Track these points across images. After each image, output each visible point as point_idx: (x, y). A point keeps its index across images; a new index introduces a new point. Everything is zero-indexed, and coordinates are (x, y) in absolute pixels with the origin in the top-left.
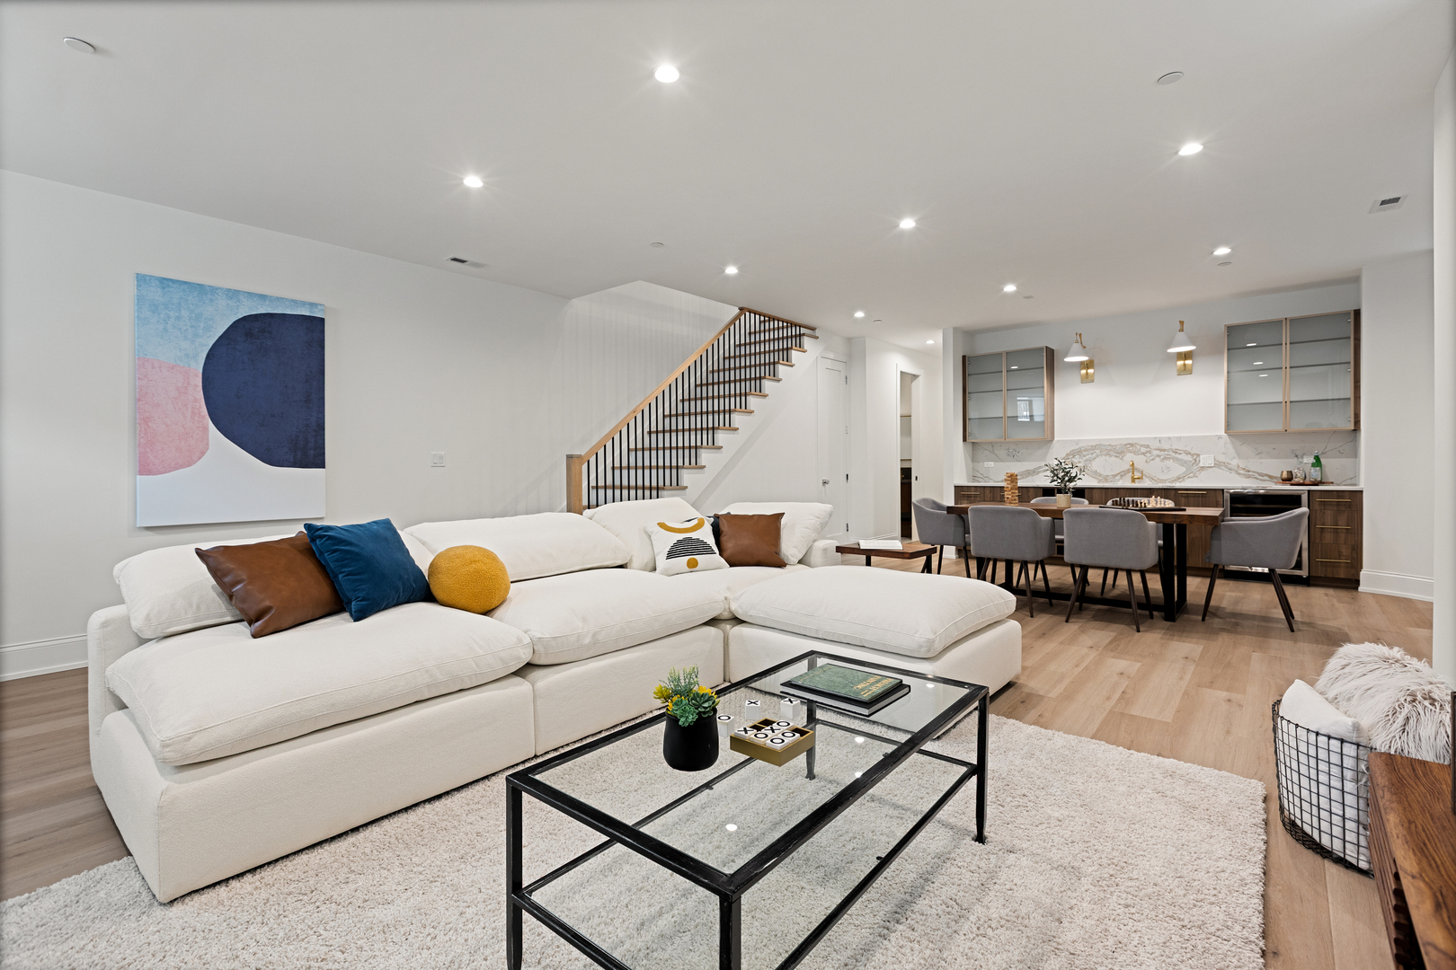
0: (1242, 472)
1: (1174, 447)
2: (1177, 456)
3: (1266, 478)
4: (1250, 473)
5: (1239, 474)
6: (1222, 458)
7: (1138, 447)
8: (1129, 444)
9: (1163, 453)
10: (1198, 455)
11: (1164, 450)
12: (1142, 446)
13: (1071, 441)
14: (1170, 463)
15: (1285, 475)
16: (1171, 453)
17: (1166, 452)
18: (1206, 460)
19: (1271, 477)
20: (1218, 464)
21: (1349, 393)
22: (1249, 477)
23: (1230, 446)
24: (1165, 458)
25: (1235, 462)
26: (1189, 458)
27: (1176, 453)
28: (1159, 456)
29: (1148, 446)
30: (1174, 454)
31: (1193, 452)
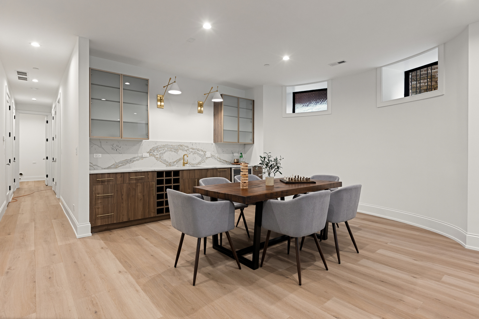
0: (219, 159)
1: (197, 148)
2: (199, 152)
3: (225, 162)
4: (221, 160)
5: (218, 160)
6: (213, 154)
7: (184, 147)
8: (180, 145)
9: (193, 150)
10: (206, 152)
11: (194, 149)
12: (185, 146)
13: (153, 141)
14: (196, 155)
15: (236, 161)
16: (196, 151)
17: (195, 150)
18: (208, 154)
19: (226, 161)
20: (212, 156)
21: (251, 130)
22: (220, 162)
23: (215, 148)
24: (194, 153)
25: (217, 155)
26: (202, 153)
27: (198, 150)
28: (192, 152)
29: (187, 147)
30: (197, 151)
31: (204, 150)
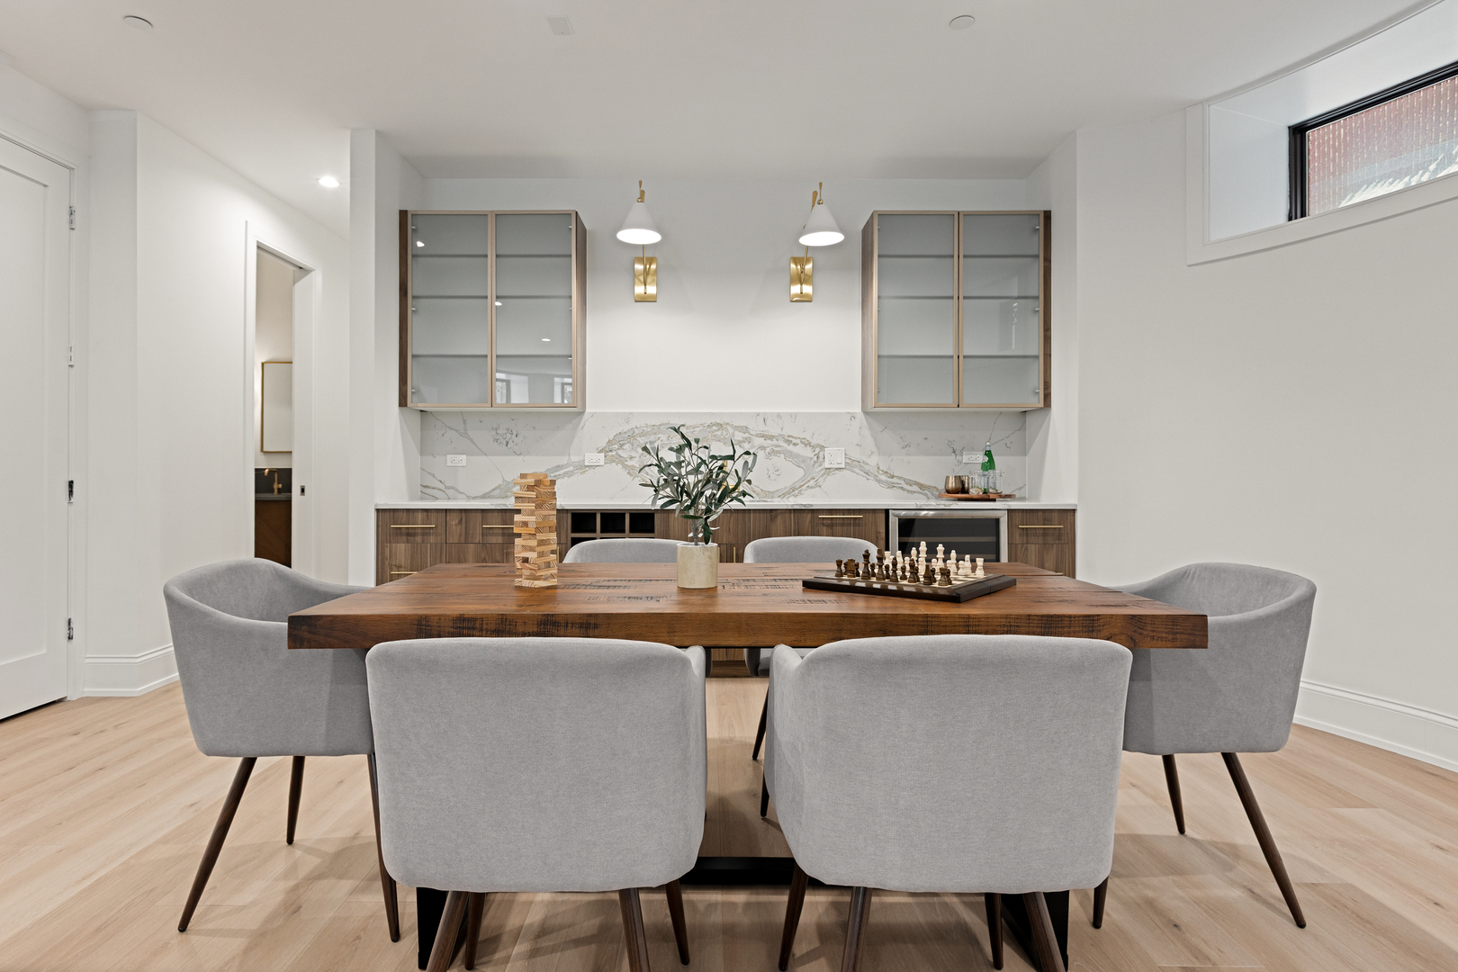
0: (883, 477)
1: (786, 432)
2: (791, 448)
3: (915, 488)
4: (895, 480)
5: (879, 481)
6: (856, 454)
7: (731, 430)
8: (717, 424)
9: (769, 442)
10: (822, 448)
11: (771, 438)
12: (736, 428)
13: (617, 414)
14: (779, 460)
15: (952, 484)
16: (781, 443)
17: (775, 442)
18: (834, 457)
19: (921, 486)
20: (851, 464)
21: (1035, 348)
22: (892, 486)
23: (867, 432)
24: (773, 453)
25: (873, 461)
26: (808, 452)
27: (789, 442)
28: (763, 448)
29: (745, 429)
30: (785, 445)
31: (814, 442)
